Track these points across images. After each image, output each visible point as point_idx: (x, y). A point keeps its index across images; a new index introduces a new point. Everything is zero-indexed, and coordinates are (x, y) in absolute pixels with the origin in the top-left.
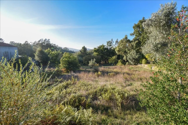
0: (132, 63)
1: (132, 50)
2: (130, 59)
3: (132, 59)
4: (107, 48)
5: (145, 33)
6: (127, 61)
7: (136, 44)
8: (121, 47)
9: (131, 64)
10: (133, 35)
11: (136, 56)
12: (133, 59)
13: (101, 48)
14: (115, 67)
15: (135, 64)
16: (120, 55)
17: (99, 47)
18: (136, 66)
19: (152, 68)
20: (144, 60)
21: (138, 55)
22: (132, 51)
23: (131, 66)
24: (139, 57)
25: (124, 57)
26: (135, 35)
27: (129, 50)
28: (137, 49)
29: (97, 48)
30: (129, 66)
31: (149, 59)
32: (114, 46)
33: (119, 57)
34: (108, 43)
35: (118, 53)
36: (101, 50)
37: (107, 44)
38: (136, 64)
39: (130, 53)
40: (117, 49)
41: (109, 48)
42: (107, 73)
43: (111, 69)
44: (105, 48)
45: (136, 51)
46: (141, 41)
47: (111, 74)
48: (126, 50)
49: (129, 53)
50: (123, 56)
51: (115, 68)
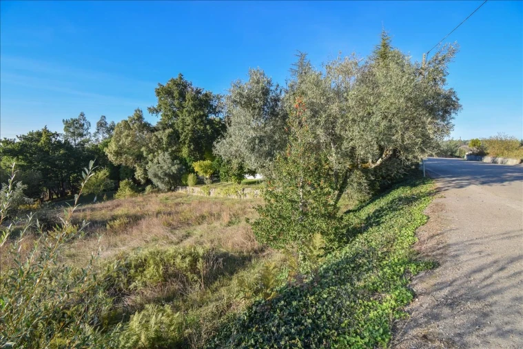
0: (161, 186)
1: (160, 151)
2: (156, 175)
3: (162, 177)
4: (67, 142)
5: (186, 113)
6: (149, 182)
7: (169, 136)
8: (127, 142)
9: (159, 191)
10: (157, 112)
11: (173, 168)
12: (166, 175)
13: (38, 141)
15: (170, 190)
16: (124, 164)
17: (25, 138)
18: (173, 193)
19: (209, 193)
20: (191, 178)
21: (176, 166)
22: (158, 154)
23: (162, 196)
24: (179, 170)
25: (135, 171)
26: (161, 113)
27: (150, 151)
28: (172, 151)
29: (18, 140)
30: (154, 194)
31: (201, 174)
32: (94, 139)
33: (117, 174)
34: (69, 125)
35: (116, 160)
36: (40, 150)
37: (66, 129)
38: (173, 187)
39: (155, 161)
40: (113, 147)
41: (74, 142)
42: (103, 223)
44: (59, 142)
45: (170, 154)
46: (180, 131)
48: (142, 150)
49: (152, 160)
50: (134, 167)
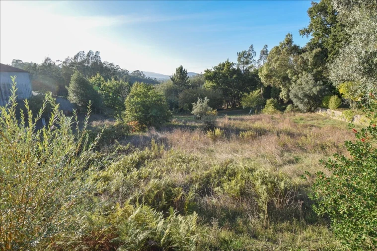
0: (301, 106)
1: (304, 73)
2: (296, 96)
3: (302, 97)
4: (238, 70)
5: (340, 28)
6: (290, 102)
7: (316, 56)
8: (275, 65)
9: (299, 111)
10: (308, 32)
11: (314, 90)
12: (306, 95)
13: (223, 69)
14: (258, 116)
15: (310, 111)
16: (272, 86)
17: (216, 68)
18: (313, 115)
19: (353, 119)
20: (333, 100)
21: (318, 87)
22: (302, 75)
23: (298, 115)
24: (321, 91)
25: (281, 91)
26: (312, 33)
27: (295, 73)
28: (318, 71)
29: (213, 70)
30: (293, 113)
31: (347, 96)
32: (257, 65)
33: (270, 92)
34: (241, 55)
35: (266, 82)
36: (224, 75)
37: (239, 60)
38: (313, 108)
39: (298, 82)
40: (265, 72)
41: (243, 68)
42: (238, 131)
43: (248, 123)
44: (234, 69)
45: (315, 76)
46: (329, 49)
47: (246, 134)
48: (287, 72)
49: (295, 82)
50: (280, 88)
51: (258, 120)
